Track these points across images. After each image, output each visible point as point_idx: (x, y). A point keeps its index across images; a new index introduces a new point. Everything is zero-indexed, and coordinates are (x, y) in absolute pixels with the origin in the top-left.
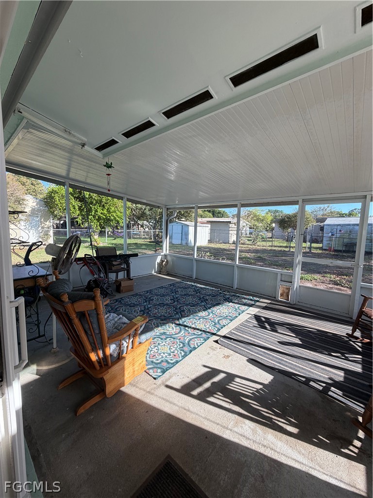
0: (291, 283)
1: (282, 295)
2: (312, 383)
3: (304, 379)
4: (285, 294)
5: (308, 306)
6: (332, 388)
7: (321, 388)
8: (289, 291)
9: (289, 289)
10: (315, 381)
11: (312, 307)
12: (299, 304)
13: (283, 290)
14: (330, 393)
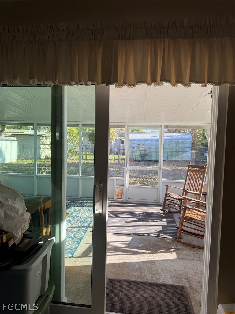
0: (123, 185)
1: (117, 195)
2: (151, 235)
3: (147, 234)
4: (120, 195)
5: (135, 200)
6: (161, 234)
7: (156, 235)
8: (122, 191)
9: (122, 190)
10: (152, 233)
11: (137, 200)
12: (129, 200)
13: (118, 192)
14: (160, 236)
